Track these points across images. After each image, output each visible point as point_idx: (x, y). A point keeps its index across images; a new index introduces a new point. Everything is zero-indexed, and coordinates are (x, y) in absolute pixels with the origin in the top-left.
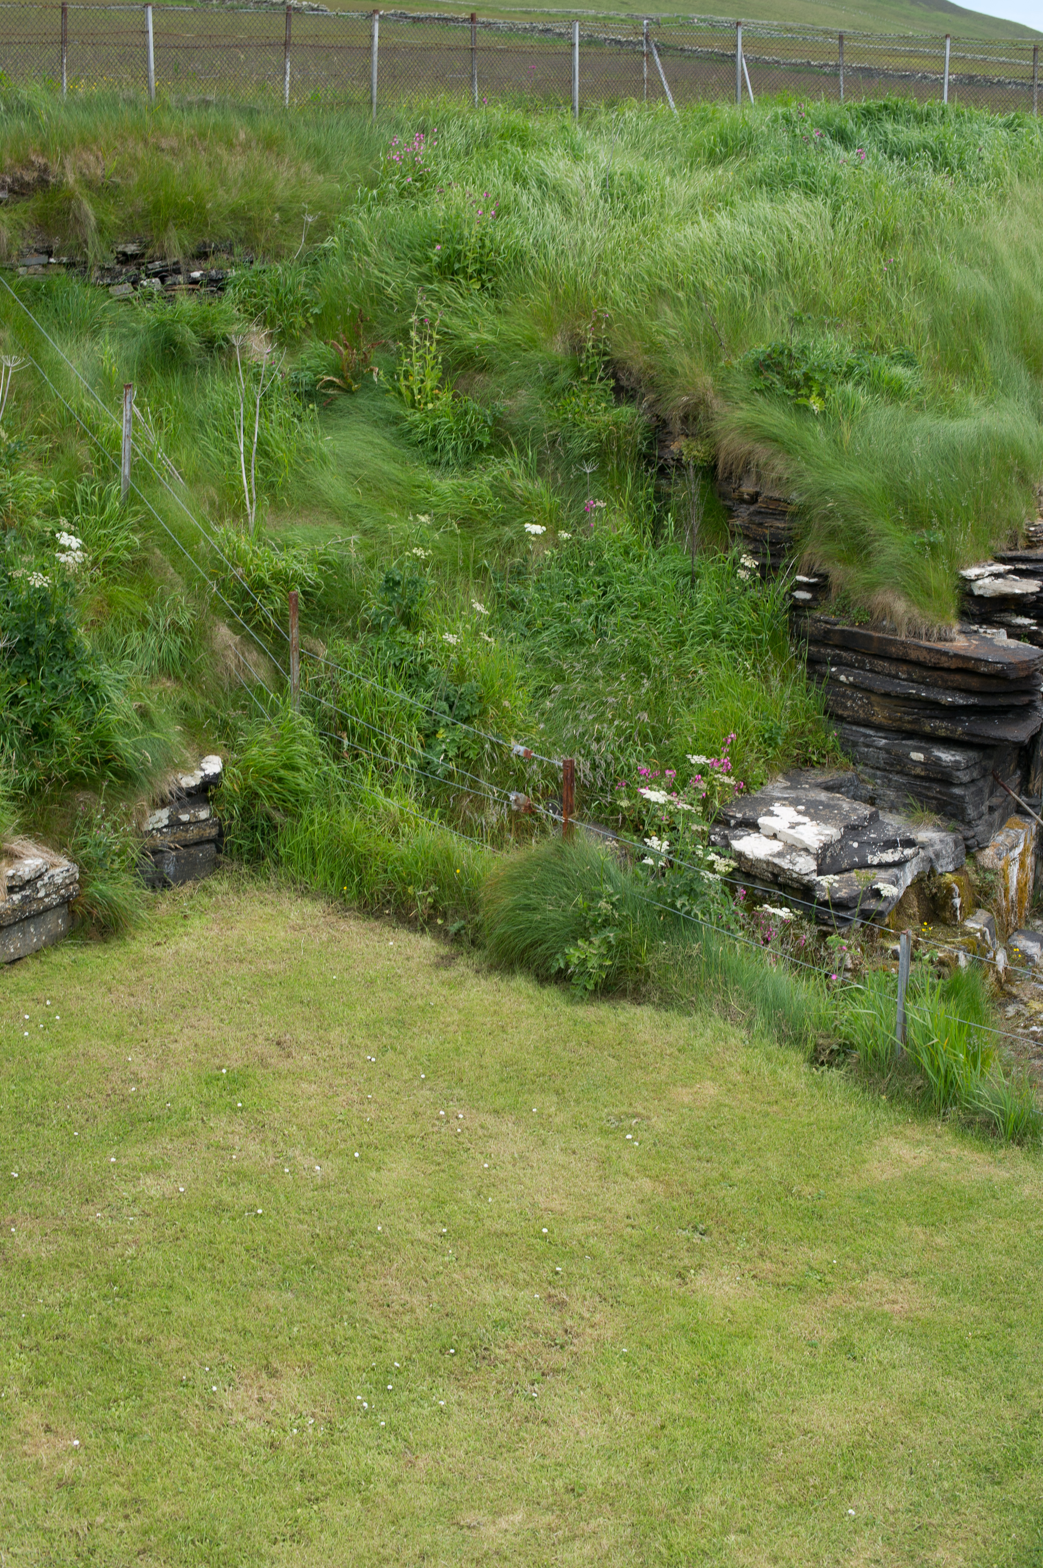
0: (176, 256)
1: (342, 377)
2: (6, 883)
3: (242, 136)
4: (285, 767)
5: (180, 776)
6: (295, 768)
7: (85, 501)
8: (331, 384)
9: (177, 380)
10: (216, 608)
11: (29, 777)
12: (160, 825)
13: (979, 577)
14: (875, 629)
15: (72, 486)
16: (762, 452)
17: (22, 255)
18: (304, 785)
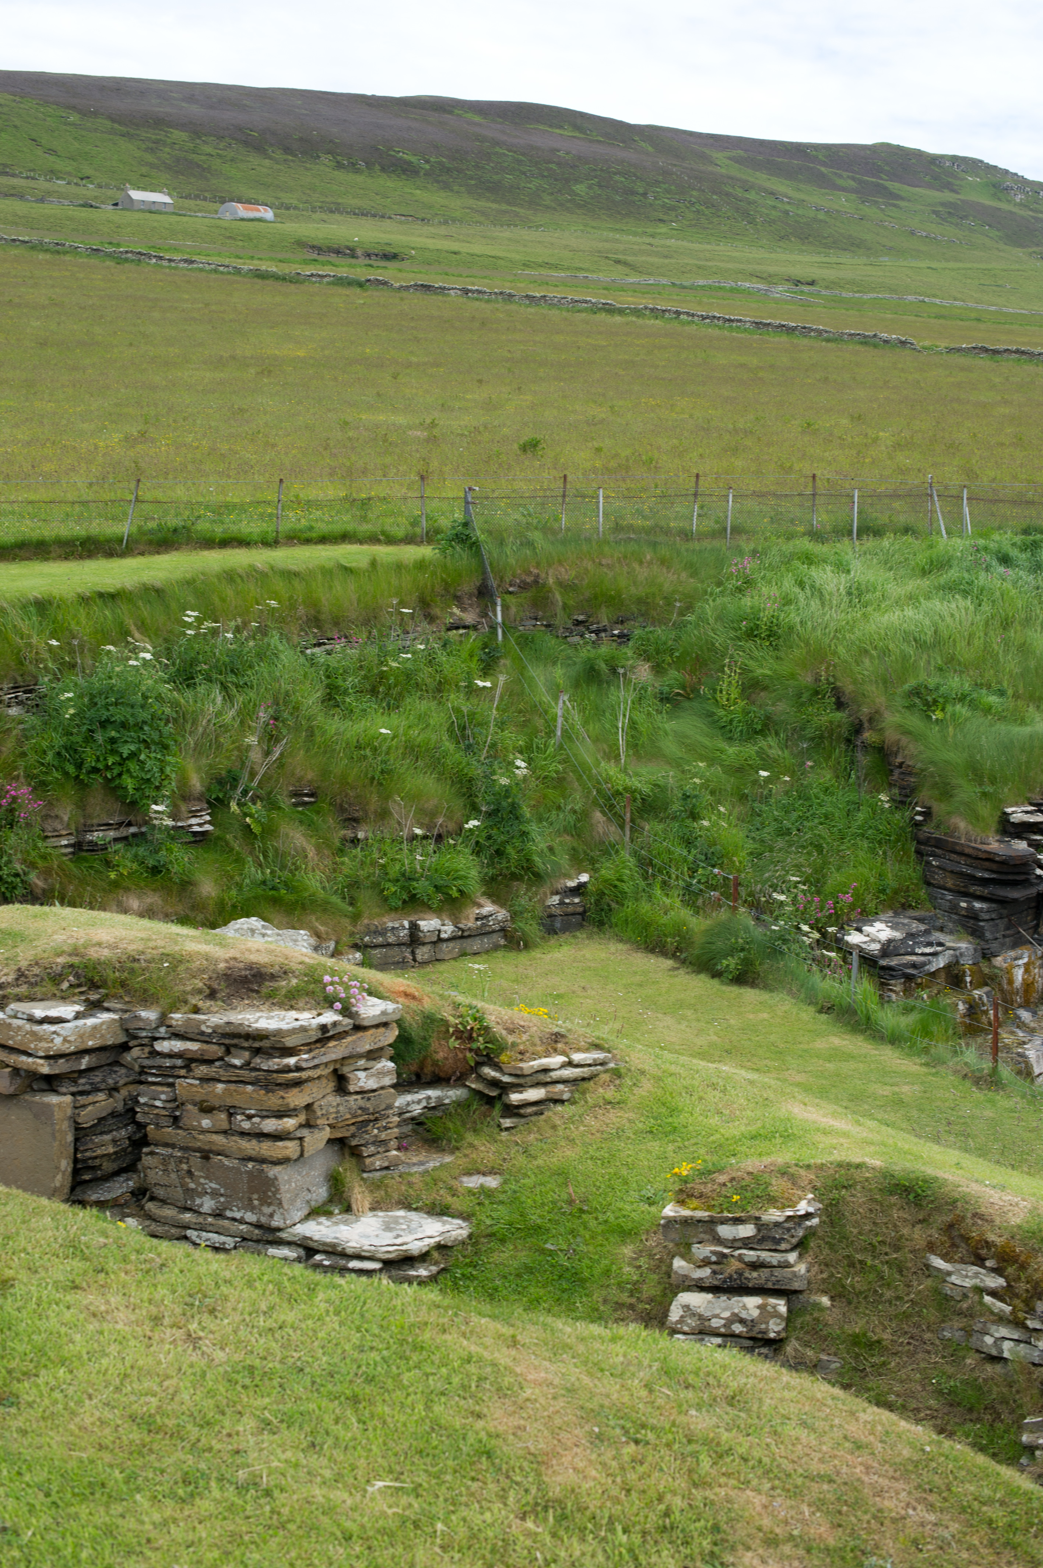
0: (605, 622)
1: (685, 690)
2: (475, 916)
3: (648, 557)
4: (618, 880)
5: (567, 881)
6: (623, 881)
7: (538, 747)
8: (678, 694)
9: (594, 688)
10: (595, 803)
11: (491, 872)
12: (554, 903)
13: (1013, 812)
14: (951, 837)
15: (531, 740)
16: (904, 740)
17: (522, 620)
18: (627, 890)
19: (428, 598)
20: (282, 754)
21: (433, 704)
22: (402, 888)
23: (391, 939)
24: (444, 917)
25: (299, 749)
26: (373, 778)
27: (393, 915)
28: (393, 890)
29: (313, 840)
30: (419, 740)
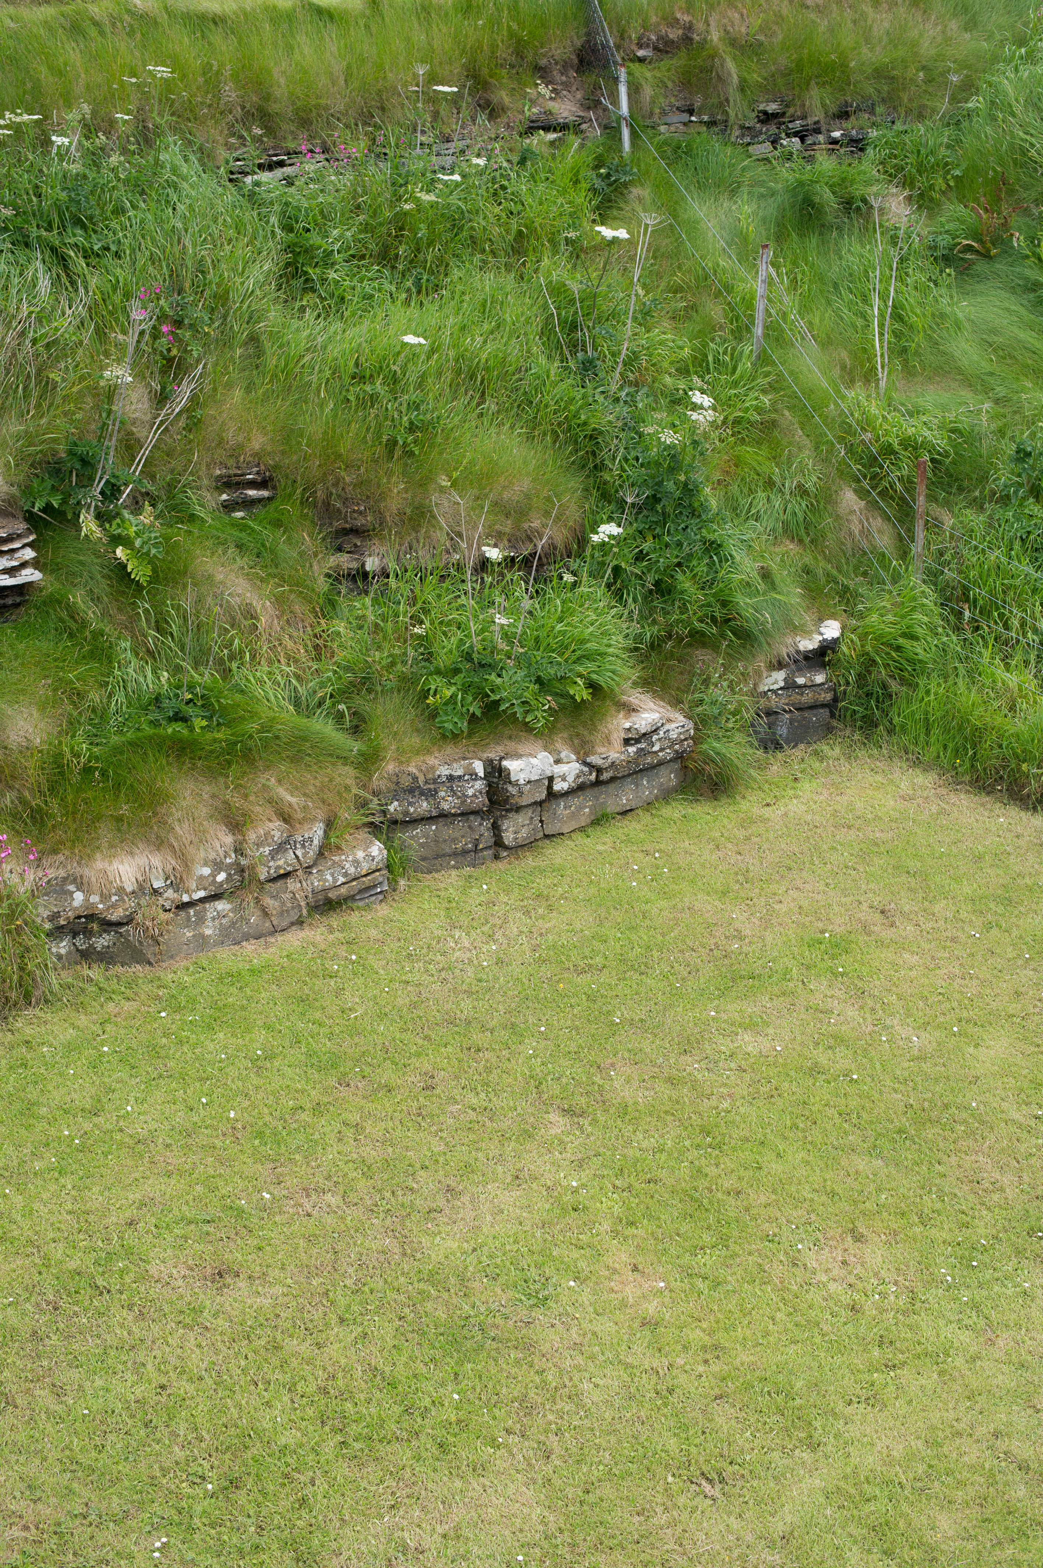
0: (817, 115)
1: (981, 241)
2: (623, 735)
4: (904, 635)
5: (798, 638)
6: (914, 637)
7: (717, 361)
8: (969, 248)
9: (814, 241)
10: (843, 473)
11: (649, 633)
12: (775, 687)
15: (705, 345)
17: (664, 113)
18: (922, 655)
19: (485, 71)
20: (193, 398)
21: (509, 280)
22: (466, 688)
23: (449, 804)
24: (559, 745)
25: (229, 386)
26: (392, 444)
27: (450, 750)
28: (448, 693)
29: (268, 588)
30: (484, 356)
